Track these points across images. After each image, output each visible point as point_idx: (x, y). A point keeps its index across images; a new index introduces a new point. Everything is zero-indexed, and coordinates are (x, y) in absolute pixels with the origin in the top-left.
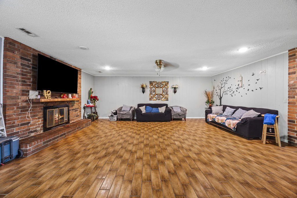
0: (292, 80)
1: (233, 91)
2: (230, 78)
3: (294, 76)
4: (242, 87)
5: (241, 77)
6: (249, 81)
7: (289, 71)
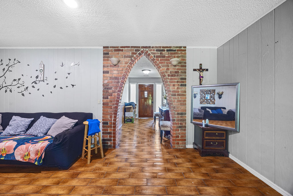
0: (106, 79)
1: (25, 87)
2: (19, 62)
3: (107, 75)
4: (43, 81)
5: (42, 66)
6: (56, 73)
7: (103, 69)
